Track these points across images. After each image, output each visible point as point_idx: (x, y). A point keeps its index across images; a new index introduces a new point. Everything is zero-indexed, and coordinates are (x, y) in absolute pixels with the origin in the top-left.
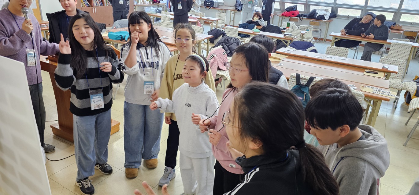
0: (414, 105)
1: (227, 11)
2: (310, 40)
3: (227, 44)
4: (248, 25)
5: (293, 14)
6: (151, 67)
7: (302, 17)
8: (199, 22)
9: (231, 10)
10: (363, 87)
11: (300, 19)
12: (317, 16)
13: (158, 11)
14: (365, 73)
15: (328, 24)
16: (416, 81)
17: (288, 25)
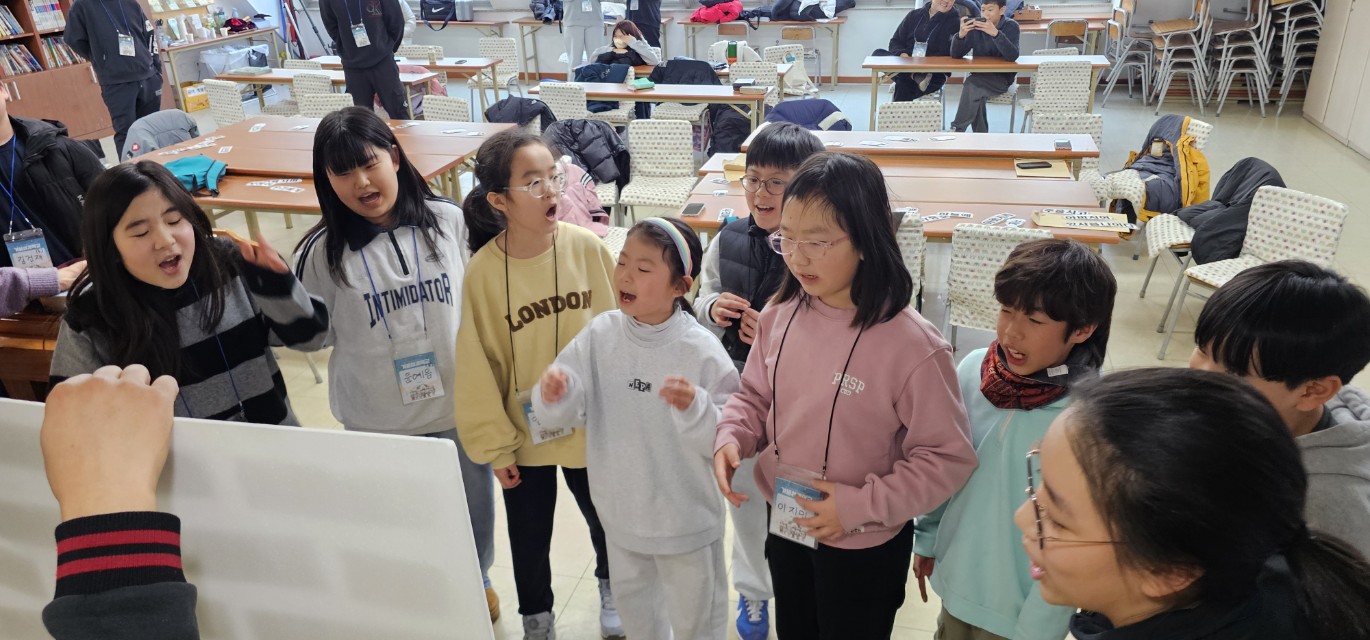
0: (1160, 237)
1: (505, 27)
2: (804, 87)
3: (572, 144)
4: (605, 69)
5: (727, 13)
6: (425, 300)
7: (756, 19)
8: (436, 80)
9: (522, 23)
10: (1037, 214)
11: (751, 25)
12: (801, 9)
13: (254, 57)
14: (1020, 172)
15: (835, 32)
16: (1137, 165)
17: (732, 52)
